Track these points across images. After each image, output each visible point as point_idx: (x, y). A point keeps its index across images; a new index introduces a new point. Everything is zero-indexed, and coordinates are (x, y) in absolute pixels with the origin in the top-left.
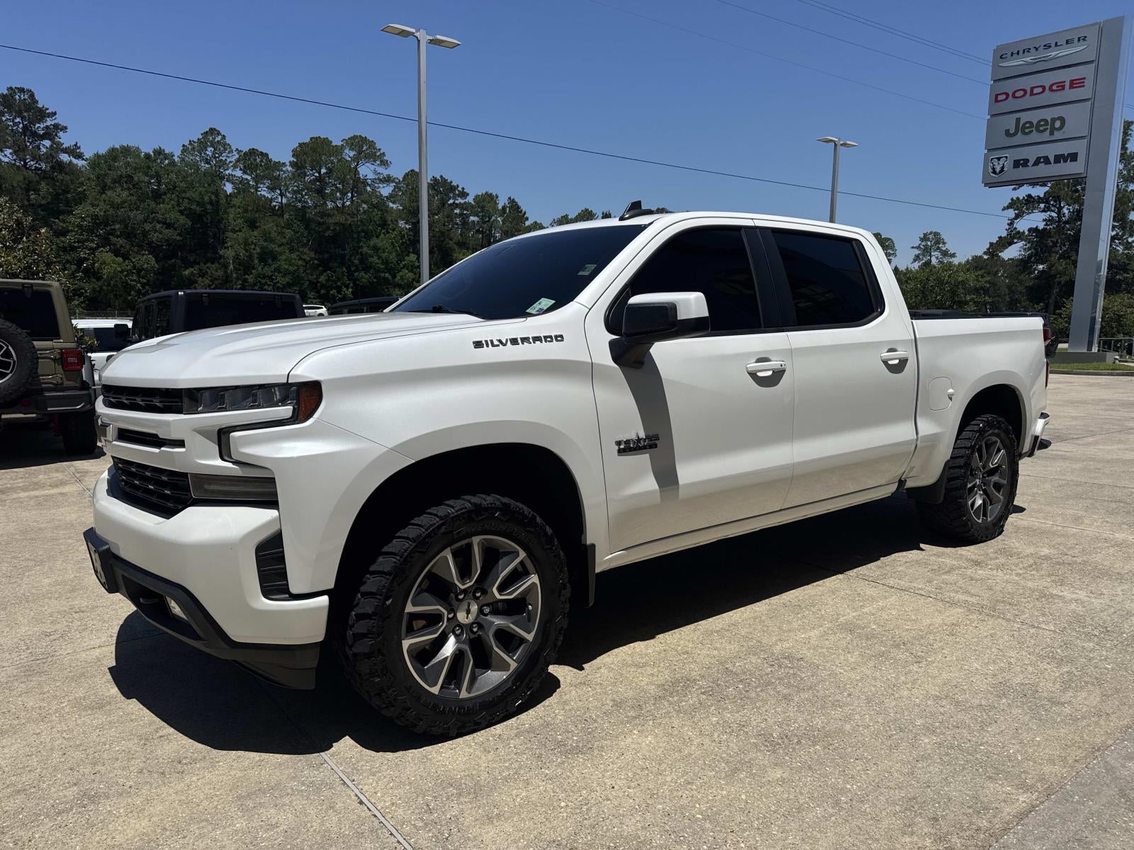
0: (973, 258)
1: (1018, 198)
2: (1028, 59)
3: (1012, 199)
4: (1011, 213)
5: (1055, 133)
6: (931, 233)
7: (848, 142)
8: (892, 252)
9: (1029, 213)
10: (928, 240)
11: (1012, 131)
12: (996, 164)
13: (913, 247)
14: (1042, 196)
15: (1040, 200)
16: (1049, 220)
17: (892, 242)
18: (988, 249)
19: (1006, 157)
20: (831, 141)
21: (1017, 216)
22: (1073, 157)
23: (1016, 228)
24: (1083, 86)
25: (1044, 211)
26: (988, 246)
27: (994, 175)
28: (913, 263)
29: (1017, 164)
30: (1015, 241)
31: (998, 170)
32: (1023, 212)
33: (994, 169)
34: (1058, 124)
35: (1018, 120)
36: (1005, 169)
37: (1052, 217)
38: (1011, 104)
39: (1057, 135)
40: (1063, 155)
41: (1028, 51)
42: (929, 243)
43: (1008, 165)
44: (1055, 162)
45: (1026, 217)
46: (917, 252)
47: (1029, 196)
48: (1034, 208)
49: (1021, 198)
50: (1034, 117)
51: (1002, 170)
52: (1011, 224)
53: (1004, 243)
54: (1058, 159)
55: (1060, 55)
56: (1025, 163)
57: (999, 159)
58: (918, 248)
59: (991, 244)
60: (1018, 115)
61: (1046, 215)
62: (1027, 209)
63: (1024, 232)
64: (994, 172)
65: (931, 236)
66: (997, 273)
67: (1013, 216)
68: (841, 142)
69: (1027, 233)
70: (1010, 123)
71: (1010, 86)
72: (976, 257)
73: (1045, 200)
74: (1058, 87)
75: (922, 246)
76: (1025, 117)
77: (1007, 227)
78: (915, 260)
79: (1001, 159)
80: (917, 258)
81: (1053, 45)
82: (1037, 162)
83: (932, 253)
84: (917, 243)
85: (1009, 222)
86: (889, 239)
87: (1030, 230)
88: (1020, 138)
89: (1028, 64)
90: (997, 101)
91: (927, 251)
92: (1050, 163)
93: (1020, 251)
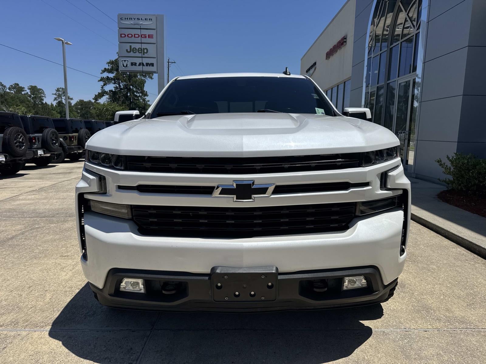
0: (80, 101)
1: (103, 77)
2: (132, 22)
3: (101, 77)
4: (102, 83)
5: (145, 54)
6: (60, 88)
7: (69, 42)
8: (43, 95)
9: (108, 84)
10: (59, 91)
11: (129, 50)
12: (124, 63)
13: (53, 94)
14: (112, 77)
15: (112, 79)
16: (116, 88)
17: (43, 90)
18: (95, 97)
19: (128, 61)
20: (61, 40)
21: (104, 85)
22: (152, 65)
23: (104, 90)
24: (153, 38)
25: (114, 84)
26: (94, 96)
27: (123, 67)
28: (54, 101)
29: (132, 64)
30: (105, 95)
31: (125, 66)
32: (107, 83)
33: (123, 65)
34: (145, 51)
35: (131, 46)
36: (128, 65)
37: (117, 87)
38: (127, 39)
39: (146, 55)
40: (149, 63)
41: (131, 19)
42: (60, 93)
43: (129, 64)
44: (146, 66)
45: (108, 85)
46: (55, 96)
47: (108, 77)
48: (110, 82)
49: (105, 77)
50: (138, 46)
51: (127, 66)
52: (102, 88)
53: (100, 95)
54: (147, 64)
55: (143, 24)
56: (135, 64)
57: (125, 61)
58: (55, 94)
59: (96, 95)
60: (131, 44)
61: (114, 85)
62: (108, 82)
63: (108, 92)
64: (124, 66)
65: (61, 90)
66: (90, 107)
67: (103, 85)
68: (65, 42)
69: (109, 92)
70: (127, 46)
71: (127, 32)
72: (81, 100)
73: (114, 79)
74: (144, 36)
75: (57, 94)
76: (133, 46)
77: (101, 89)
78: (55, 100)
79: (126, 61)
80: (55, 99)
81: (140, 19)
82: (140, 65)
83: (62, 97)
84: (55, 92)
85: (102, 87)
86: (41, 89)
87: (110, 91)
88: (132, 54)
89: (132, 24)
90: (121, 37)
91: (59, 96)
92: (144, 66)
93: (107, 99)
